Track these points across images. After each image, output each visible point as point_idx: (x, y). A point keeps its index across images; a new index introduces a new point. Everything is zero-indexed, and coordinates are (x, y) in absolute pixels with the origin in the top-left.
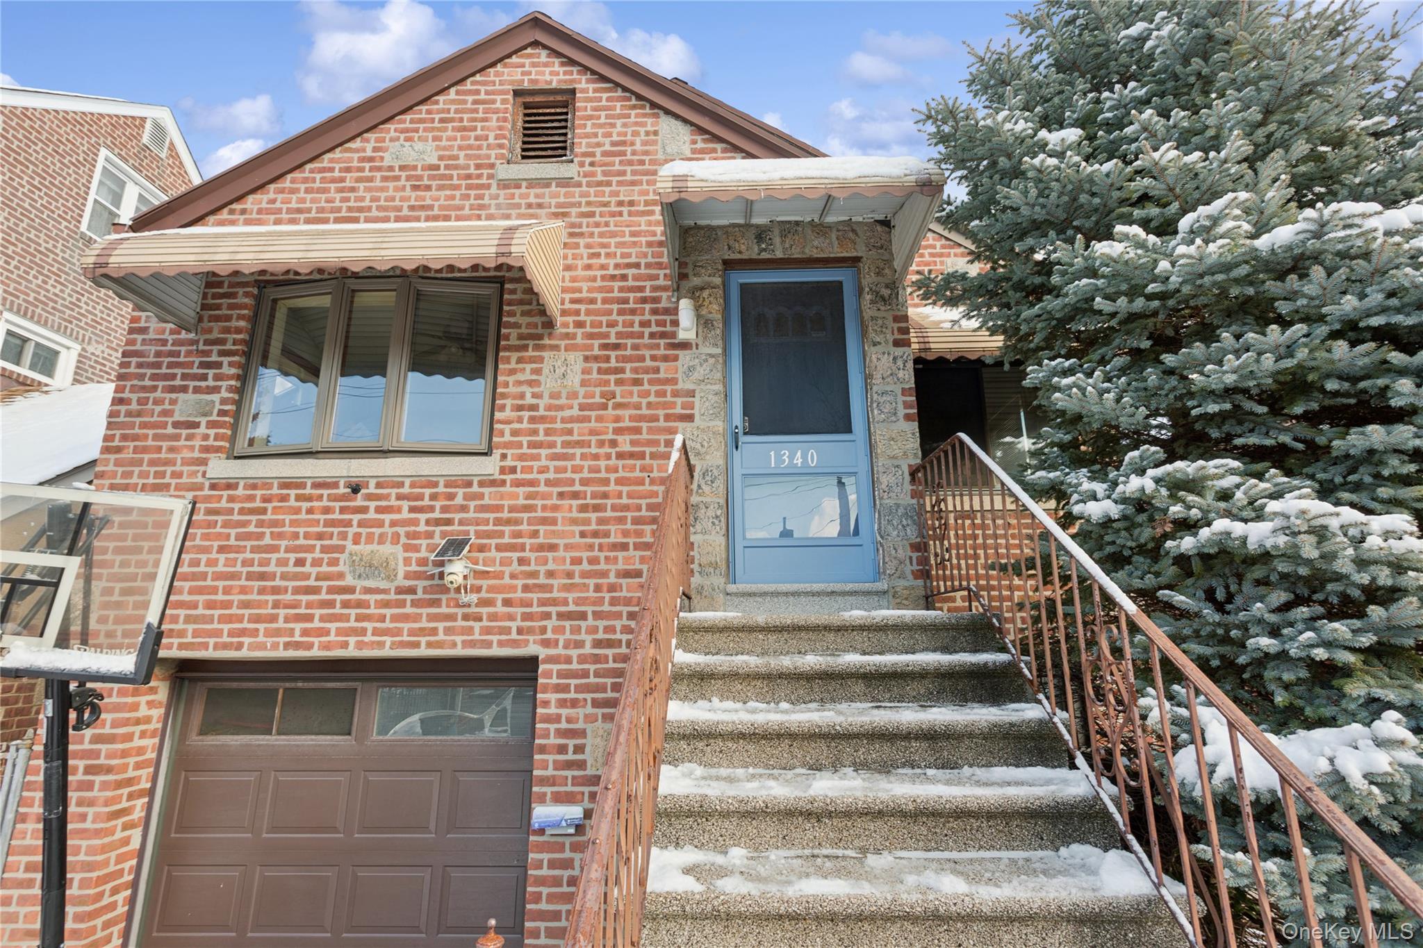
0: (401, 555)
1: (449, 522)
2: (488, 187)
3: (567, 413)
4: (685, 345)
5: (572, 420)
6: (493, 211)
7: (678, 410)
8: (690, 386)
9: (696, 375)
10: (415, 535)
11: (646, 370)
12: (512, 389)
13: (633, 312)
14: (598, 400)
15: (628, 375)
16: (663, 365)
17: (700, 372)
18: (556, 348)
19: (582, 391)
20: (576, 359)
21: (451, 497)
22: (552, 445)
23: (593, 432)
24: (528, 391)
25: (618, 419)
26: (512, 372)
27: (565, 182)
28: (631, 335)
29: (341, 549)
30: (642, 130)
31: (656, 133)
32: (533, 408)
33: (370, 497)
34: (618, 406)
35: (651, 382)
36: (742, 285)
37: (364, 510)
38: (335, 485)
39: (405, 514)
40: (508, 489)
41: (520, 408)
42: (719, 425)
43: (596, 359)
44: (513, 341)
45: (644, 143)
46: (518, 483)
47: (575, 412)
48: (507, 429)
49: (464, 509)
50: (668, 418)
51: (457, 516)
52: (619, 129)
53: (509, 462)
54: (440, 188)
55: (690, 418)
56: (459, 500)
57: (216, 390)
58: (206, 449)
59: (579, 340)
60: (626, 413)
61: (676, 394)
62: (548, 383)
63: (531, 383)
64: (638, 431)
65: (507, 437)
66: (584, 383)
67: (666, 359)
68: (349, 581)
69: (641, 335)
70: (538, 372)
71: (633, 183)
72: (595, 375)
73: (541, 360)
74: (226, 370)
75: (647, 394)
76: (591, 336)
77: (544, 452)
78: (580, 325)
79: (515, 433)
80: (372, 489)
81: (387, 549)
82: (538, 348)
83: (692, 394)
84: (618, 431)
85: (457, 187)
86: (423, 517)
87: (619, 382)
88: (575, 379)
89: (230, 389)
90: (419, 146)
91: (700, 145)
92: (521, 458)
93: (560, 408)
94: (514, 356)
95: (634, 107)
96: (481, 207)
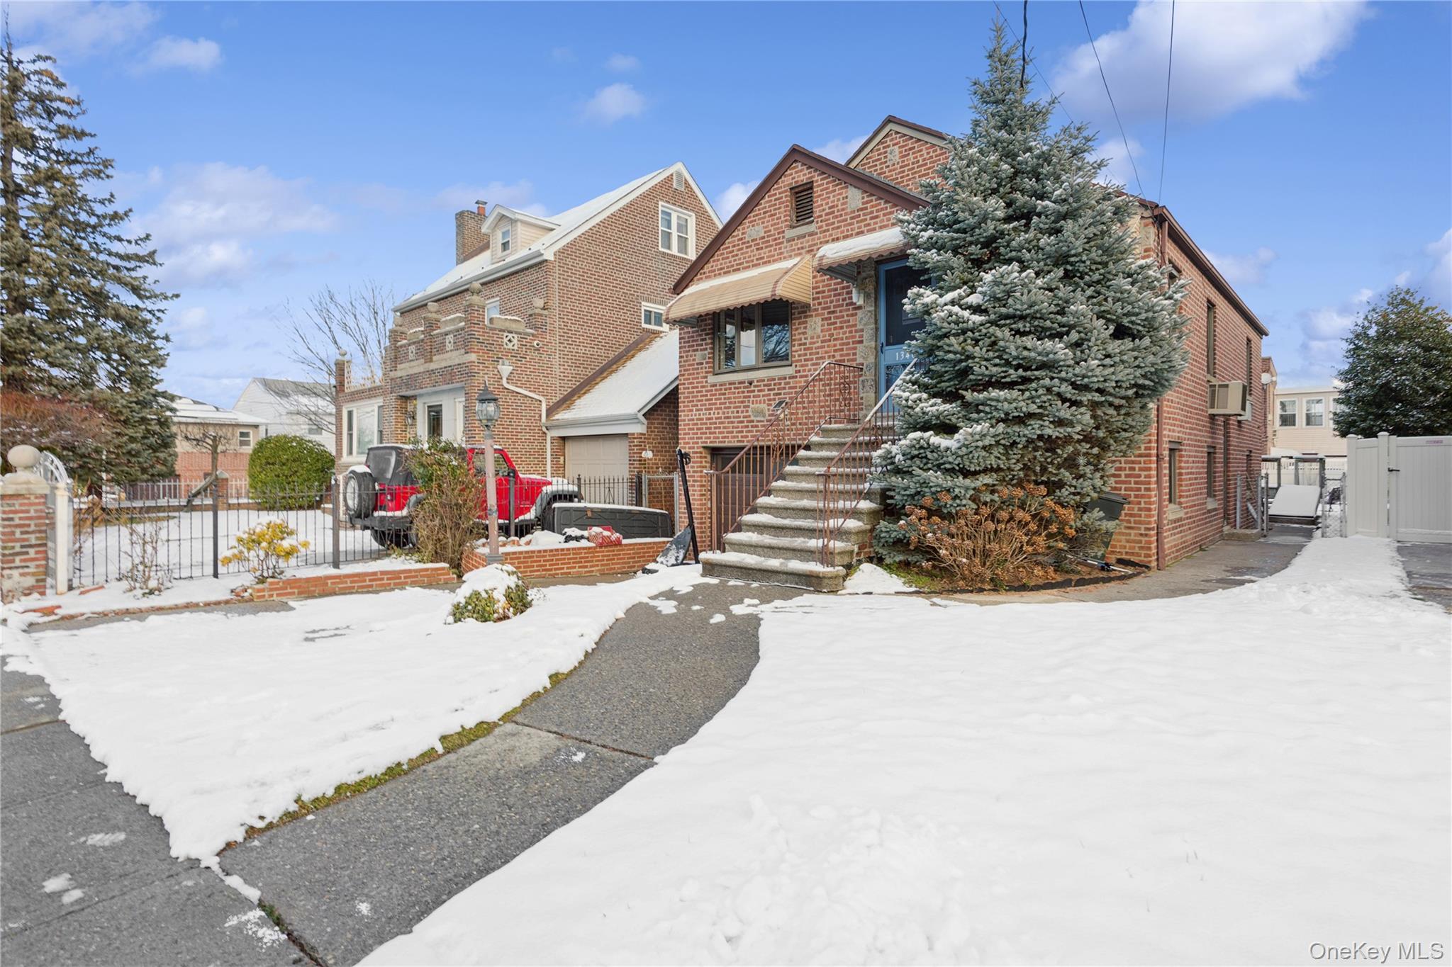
0: (767, 408)
1: (780, 394)
2: (782, 243)
3: (816, 345)
4: (859, 308)
5: (818, 348)
6: (785, 255)
7: (857, 339)
8: (861, 327)
9: (863, 322)
10: (769, 400)
11: (845, 322)
12: (797, 337)
13: (839, 294)
14: (828, 338)
15: (838, 325)
16: (851, 318)
17: (865, 320)
18: (811, 316)
19: (821, 335)
20: (818, 319)
21: (780, 384)
22: (812, 359)
23: (826, 352)
24: (803, 337)
25: (835, 345)
26: (797, 329)
27: (811, 234)
28: (839, 306)
29: (748, 406)
30: (841, 197)
31: (847, 197)
32: (805, 344)
33: (755, 386)
34: (835, 340)
35: (847, 327)
36: (887, 271)
37: (754, 391)
38: (744, 383)
39: (766, 392)
40: (798, 379)
41: (800, 345)
42: (873, 344)
43: (826, 319)
44: (797, 316)
45: (843, 204)
46: (801, 377)
47: (819, 344)
48: (796, 354)
49: (784, 388)
50: (853, 343)
51: (783, 392)
52: (832, 199)
53: (798, 368)
54: (766, 247)
55: (861, 342)
56: (783, 385)
57: (706, 349)
58: (707, 372)
59: (820, 311)
60: (838, 342)
61: (856, 331)
62: (810, 333)
63: (804, 333)
64: (842, 350)
65: (797, 358)
66: (822, 331)
67: (852, 315)
68: (752, 418)
69: (842, 305)
70: (805, 328)
71: (838, 228)
72: (826, 327)
73: (806, 322)
74: (709, 341)
75: (845, 333)
76: (824, 309)
77: (809, 363)
78: (820, 304)
79: (799, 356)
80: (755, 383)
81: (762, 406)
82: (806, 317)
83: (862, 330)
84: (835, 351)
85: (771, 246)
86: (772, 393)
87: (835, 329)
88: (819, 330)
89: (711, 348)
90: (756, 228)
91: (866, 199)
92: (802, 366)
93: (814, 343)
94: (797, 322)
95: (837, 185)
96: (781, 253)
